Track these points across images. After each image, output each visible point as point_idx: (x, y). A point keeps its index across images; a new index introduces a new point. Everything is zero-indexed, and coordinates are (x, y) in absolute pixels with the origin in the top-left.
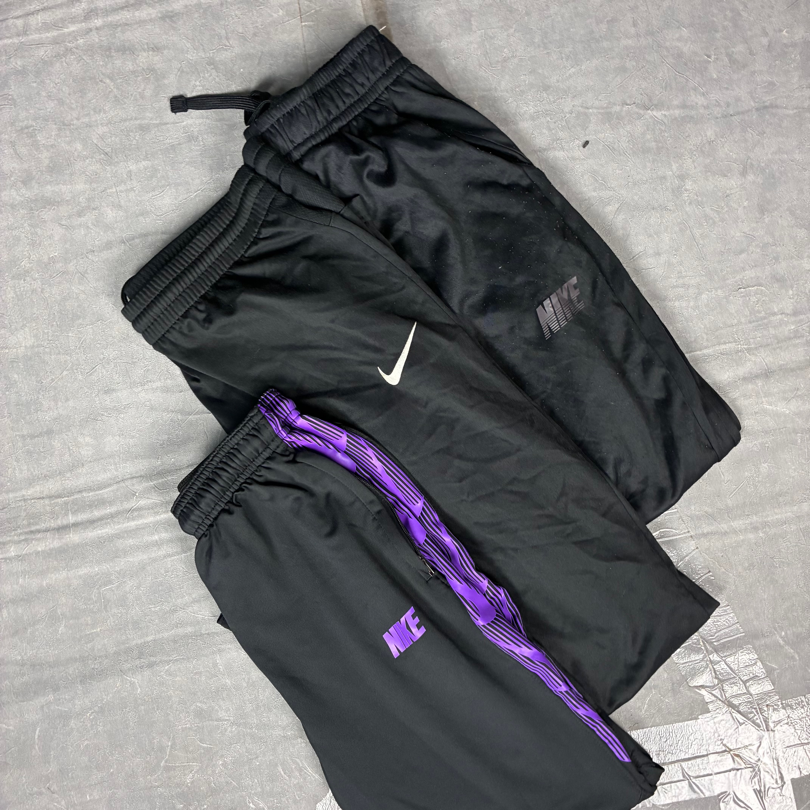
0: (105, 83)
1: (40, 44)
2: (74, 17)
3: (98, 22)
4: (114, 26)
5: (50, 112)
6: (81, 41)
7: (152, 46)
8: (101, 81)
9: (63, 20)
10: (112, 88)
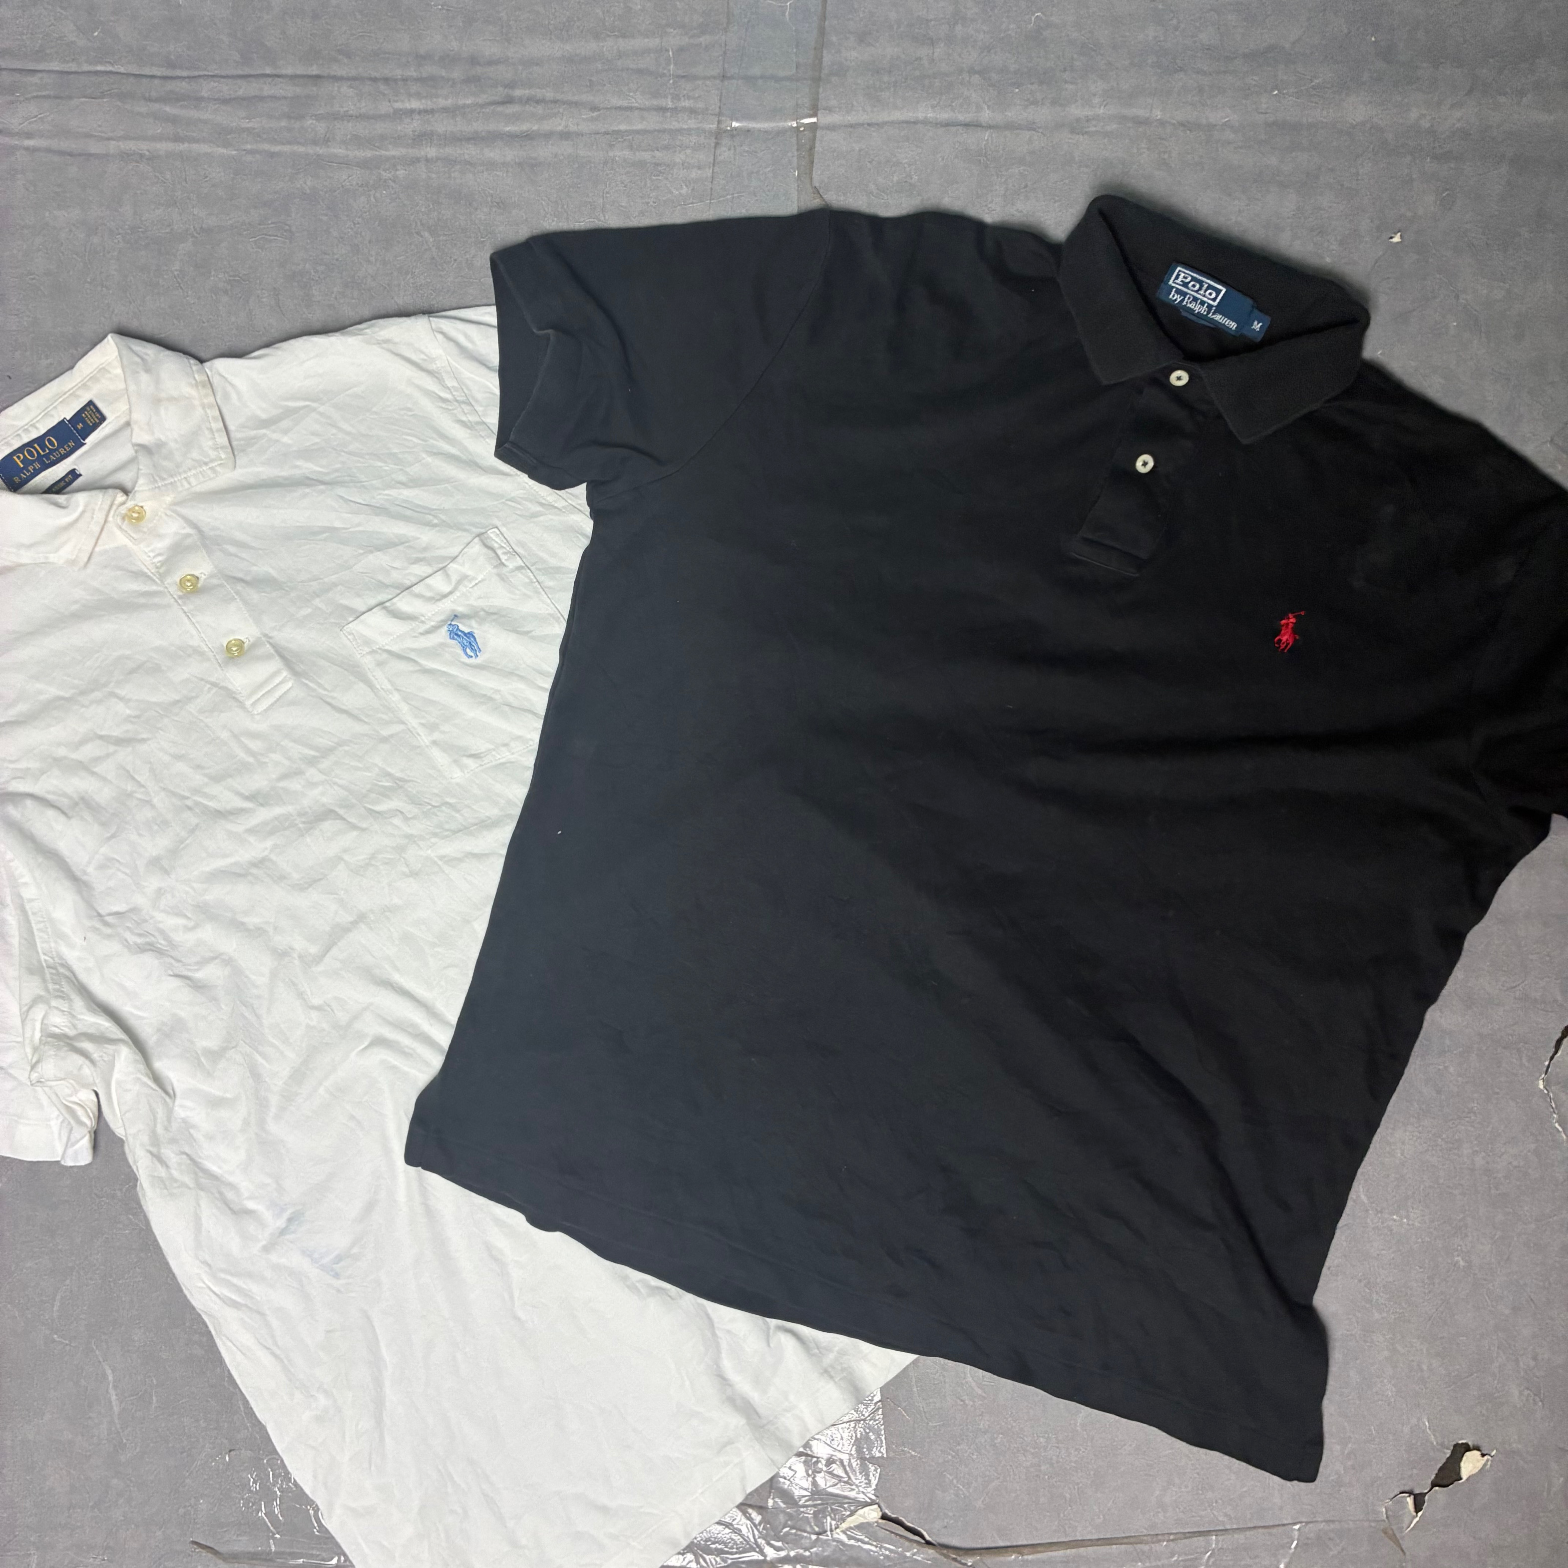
0: (422, 236)
1: (345, 163)
2: (399, 137)
3: (431, 152)
4: (450, 162)
5: (337, 260)
6: (401, 173)
7: (498, 200)
8: (417, 233)
9: (383, 138)
10: (431, 246)
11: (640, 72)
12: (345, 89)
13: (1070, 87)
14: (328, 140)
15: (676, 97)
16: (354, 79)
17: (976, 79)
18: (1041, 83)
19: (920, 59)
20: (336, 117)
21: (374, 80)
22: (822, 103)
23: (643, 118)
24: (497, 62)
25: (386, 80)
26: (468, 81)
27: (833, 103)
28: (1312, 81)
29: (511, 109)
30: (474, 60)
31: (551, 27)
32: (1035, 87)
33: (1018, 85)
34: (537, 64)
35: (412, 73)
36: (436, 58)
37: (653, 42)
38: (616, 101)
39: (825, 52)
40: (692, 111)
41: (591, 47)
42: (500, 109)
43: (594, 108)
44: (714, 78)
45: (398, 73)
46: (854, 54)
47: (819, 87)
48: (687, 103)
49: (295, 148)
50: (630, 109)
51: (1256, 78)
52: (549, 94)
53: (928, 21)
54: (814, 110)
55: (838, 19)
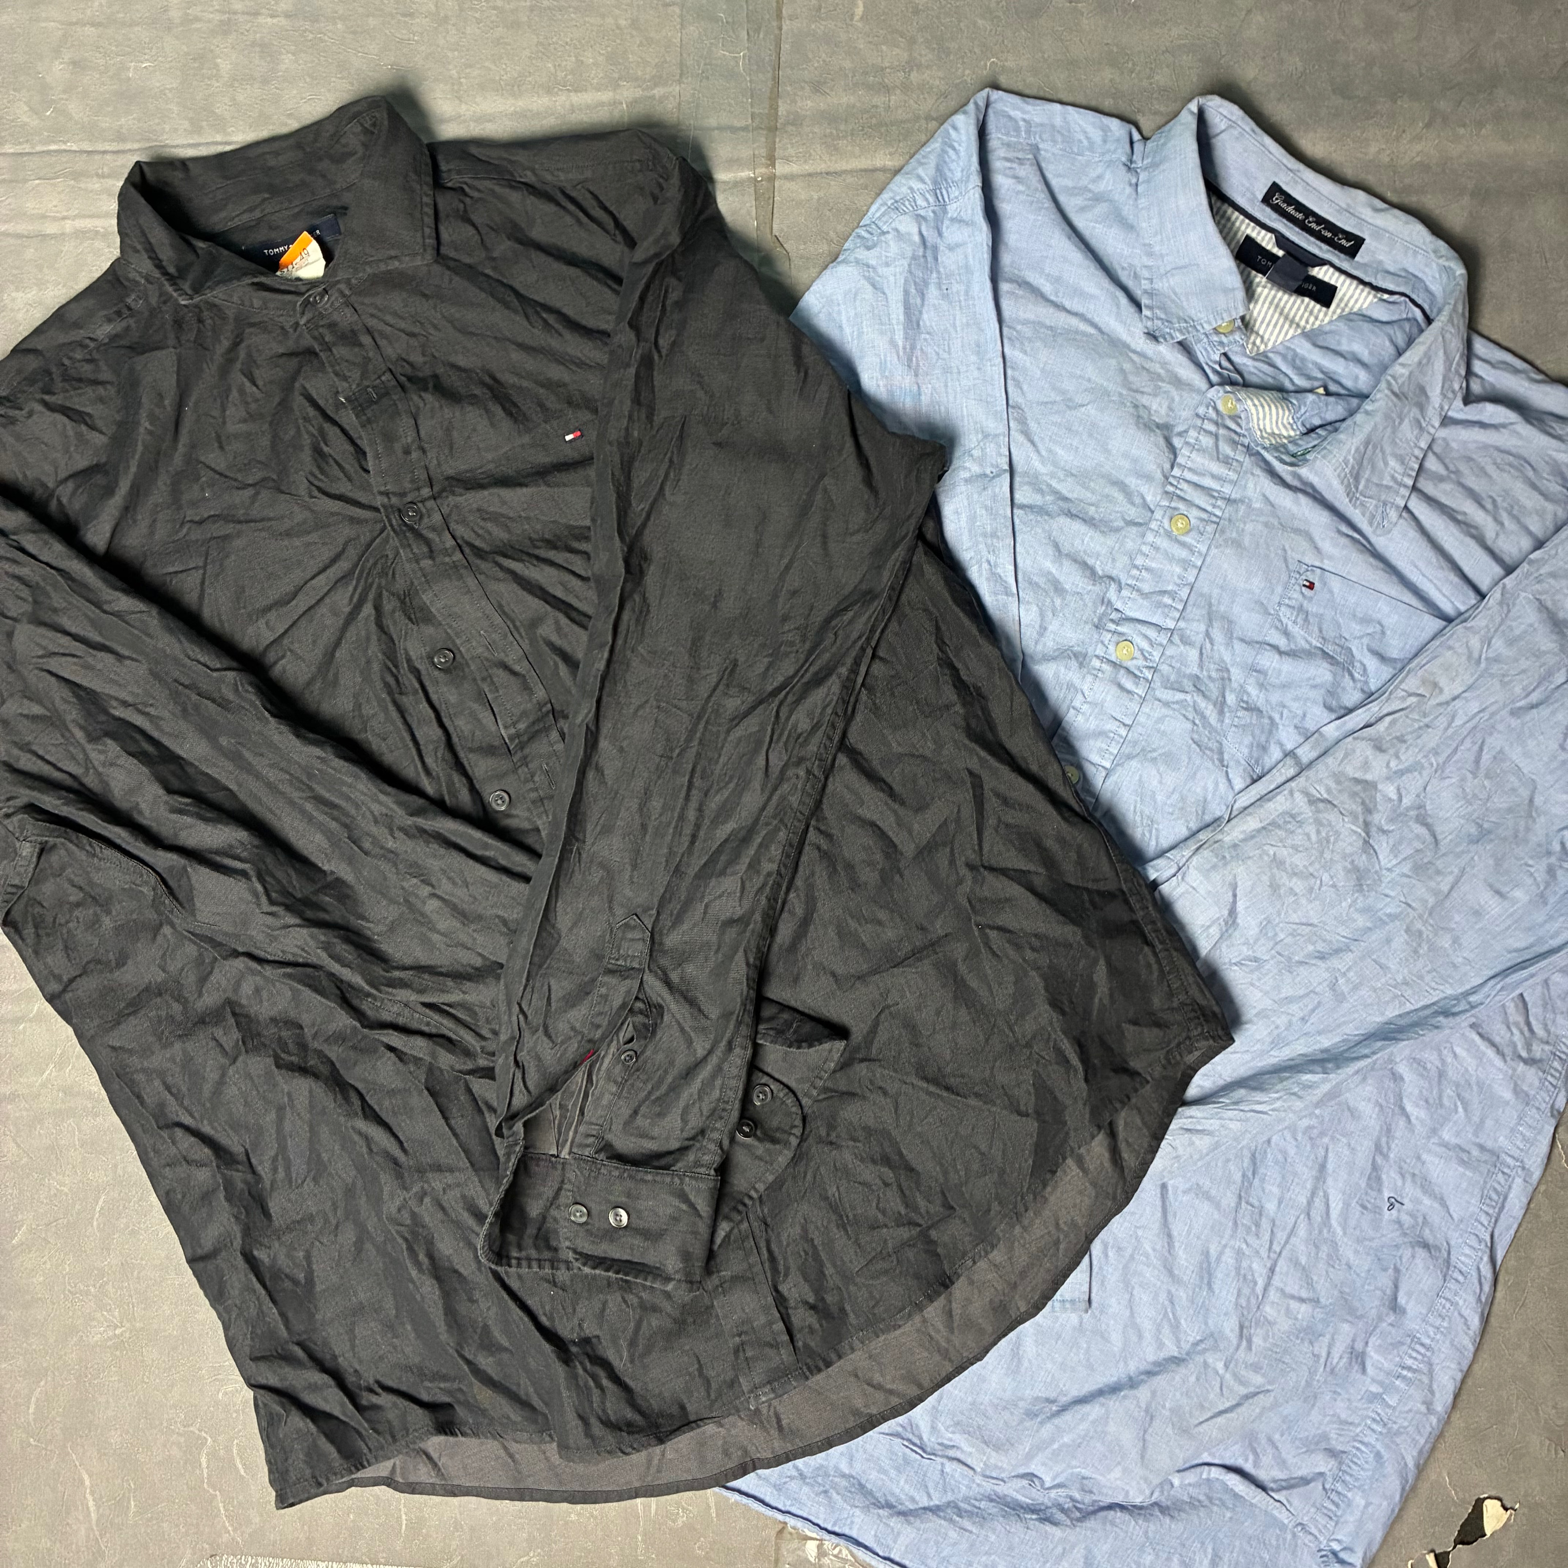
17: (933, 125)
19: (877, 107)
22: (778, 153)
27: (791, 151)
31: (502, 83)
34: (489, 121)
37: (606, 96)
39: (780, 103)
41: (542, 103)
46: (810, 103)
47: (775, 136)
53: (883, 69)
54: (771, 160)
55: (792, 69)
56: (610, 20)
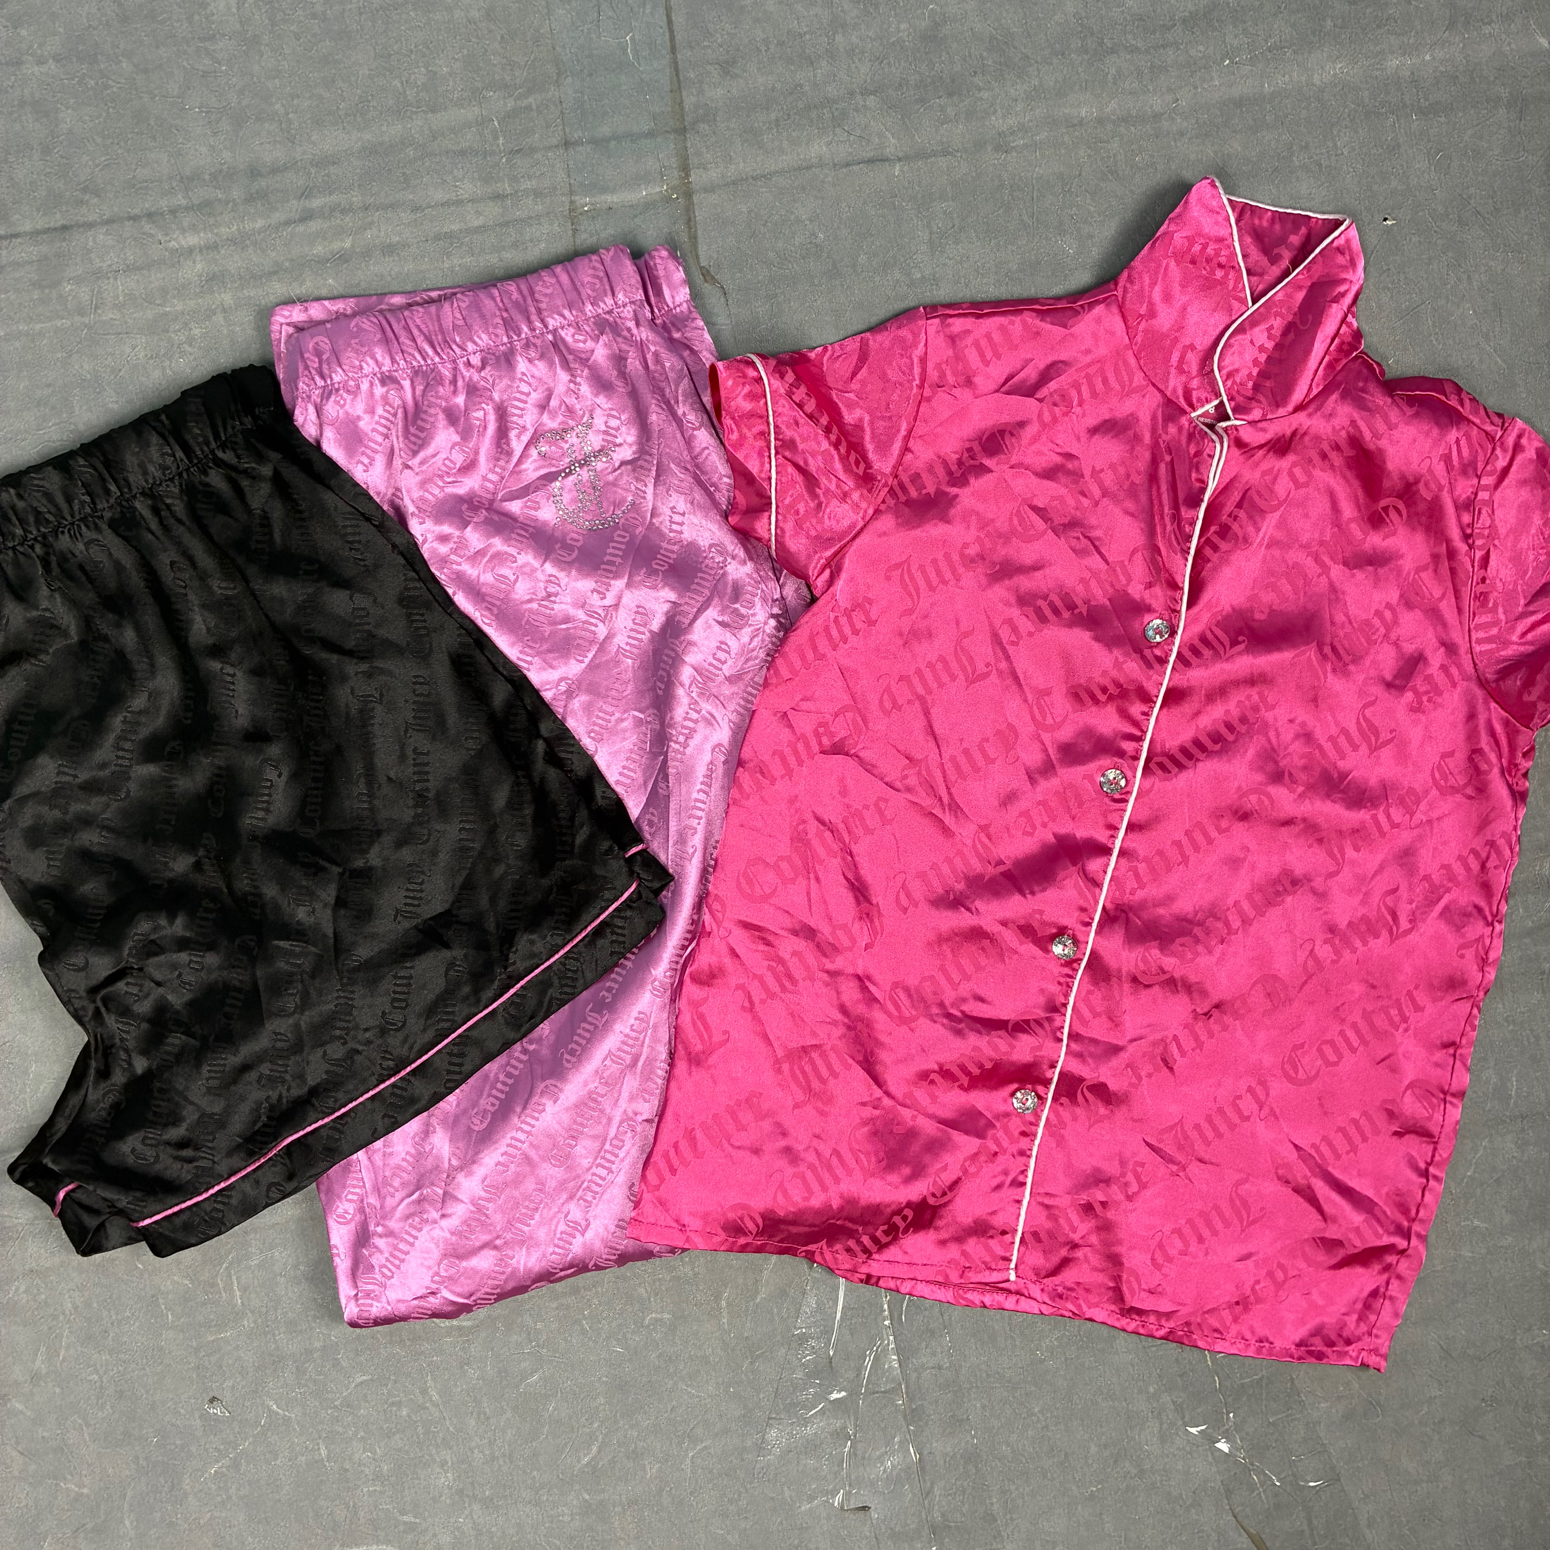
11: (463, 153)
12: (101, 236)
13: (985, 95)
14: (97, 308)
15: (514, 179)
16: (109, 222)
17: (871, 101)
18: (950, 95)
19: (801, 86)
20: (98, 275)
21: (135, 218)
22: (693, 161)
23: (478, 213)
24: (285, 168)
25: (150, 216)
26: (250, 199)
27: (707, 156)
28: (1266, 41)
29: (314, 226)
30: (254, 173)
31: (341, 113)
32: (943, 101)
33: (922, 101)
34: (334, 163)
35: (180, 200)
36: (207, 177)
37: (472, 112)
38: (439, 196)
39: (684, 93)
40: (537, 194)
41: (394, 130)
42: (301, 228)
43: (416, 209)
44: (556, 147)
45: (164, 204)
46: (720, 92)
47: (685, 139)
48: (527, 184)
49: (59, 323)
50: (459, 203)
51: (1201, 48)
52: (356, 199)
53: (801, 36)
54: (685, 169)
55: (692, 48)
56: (458, 14)
